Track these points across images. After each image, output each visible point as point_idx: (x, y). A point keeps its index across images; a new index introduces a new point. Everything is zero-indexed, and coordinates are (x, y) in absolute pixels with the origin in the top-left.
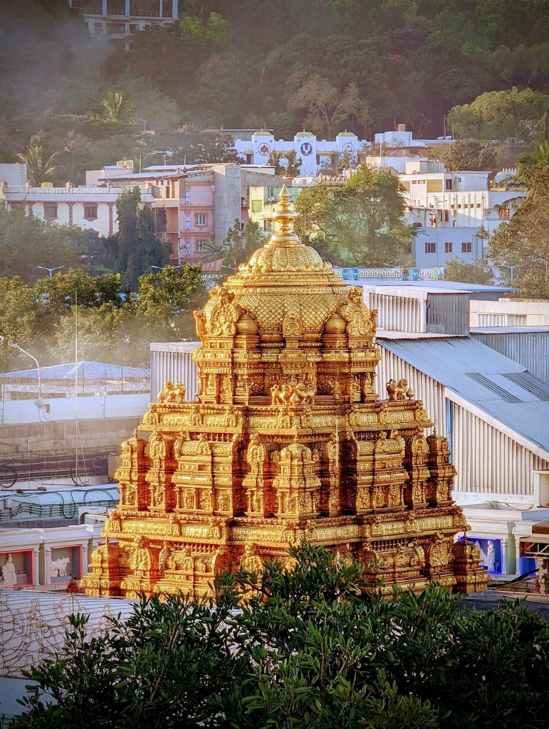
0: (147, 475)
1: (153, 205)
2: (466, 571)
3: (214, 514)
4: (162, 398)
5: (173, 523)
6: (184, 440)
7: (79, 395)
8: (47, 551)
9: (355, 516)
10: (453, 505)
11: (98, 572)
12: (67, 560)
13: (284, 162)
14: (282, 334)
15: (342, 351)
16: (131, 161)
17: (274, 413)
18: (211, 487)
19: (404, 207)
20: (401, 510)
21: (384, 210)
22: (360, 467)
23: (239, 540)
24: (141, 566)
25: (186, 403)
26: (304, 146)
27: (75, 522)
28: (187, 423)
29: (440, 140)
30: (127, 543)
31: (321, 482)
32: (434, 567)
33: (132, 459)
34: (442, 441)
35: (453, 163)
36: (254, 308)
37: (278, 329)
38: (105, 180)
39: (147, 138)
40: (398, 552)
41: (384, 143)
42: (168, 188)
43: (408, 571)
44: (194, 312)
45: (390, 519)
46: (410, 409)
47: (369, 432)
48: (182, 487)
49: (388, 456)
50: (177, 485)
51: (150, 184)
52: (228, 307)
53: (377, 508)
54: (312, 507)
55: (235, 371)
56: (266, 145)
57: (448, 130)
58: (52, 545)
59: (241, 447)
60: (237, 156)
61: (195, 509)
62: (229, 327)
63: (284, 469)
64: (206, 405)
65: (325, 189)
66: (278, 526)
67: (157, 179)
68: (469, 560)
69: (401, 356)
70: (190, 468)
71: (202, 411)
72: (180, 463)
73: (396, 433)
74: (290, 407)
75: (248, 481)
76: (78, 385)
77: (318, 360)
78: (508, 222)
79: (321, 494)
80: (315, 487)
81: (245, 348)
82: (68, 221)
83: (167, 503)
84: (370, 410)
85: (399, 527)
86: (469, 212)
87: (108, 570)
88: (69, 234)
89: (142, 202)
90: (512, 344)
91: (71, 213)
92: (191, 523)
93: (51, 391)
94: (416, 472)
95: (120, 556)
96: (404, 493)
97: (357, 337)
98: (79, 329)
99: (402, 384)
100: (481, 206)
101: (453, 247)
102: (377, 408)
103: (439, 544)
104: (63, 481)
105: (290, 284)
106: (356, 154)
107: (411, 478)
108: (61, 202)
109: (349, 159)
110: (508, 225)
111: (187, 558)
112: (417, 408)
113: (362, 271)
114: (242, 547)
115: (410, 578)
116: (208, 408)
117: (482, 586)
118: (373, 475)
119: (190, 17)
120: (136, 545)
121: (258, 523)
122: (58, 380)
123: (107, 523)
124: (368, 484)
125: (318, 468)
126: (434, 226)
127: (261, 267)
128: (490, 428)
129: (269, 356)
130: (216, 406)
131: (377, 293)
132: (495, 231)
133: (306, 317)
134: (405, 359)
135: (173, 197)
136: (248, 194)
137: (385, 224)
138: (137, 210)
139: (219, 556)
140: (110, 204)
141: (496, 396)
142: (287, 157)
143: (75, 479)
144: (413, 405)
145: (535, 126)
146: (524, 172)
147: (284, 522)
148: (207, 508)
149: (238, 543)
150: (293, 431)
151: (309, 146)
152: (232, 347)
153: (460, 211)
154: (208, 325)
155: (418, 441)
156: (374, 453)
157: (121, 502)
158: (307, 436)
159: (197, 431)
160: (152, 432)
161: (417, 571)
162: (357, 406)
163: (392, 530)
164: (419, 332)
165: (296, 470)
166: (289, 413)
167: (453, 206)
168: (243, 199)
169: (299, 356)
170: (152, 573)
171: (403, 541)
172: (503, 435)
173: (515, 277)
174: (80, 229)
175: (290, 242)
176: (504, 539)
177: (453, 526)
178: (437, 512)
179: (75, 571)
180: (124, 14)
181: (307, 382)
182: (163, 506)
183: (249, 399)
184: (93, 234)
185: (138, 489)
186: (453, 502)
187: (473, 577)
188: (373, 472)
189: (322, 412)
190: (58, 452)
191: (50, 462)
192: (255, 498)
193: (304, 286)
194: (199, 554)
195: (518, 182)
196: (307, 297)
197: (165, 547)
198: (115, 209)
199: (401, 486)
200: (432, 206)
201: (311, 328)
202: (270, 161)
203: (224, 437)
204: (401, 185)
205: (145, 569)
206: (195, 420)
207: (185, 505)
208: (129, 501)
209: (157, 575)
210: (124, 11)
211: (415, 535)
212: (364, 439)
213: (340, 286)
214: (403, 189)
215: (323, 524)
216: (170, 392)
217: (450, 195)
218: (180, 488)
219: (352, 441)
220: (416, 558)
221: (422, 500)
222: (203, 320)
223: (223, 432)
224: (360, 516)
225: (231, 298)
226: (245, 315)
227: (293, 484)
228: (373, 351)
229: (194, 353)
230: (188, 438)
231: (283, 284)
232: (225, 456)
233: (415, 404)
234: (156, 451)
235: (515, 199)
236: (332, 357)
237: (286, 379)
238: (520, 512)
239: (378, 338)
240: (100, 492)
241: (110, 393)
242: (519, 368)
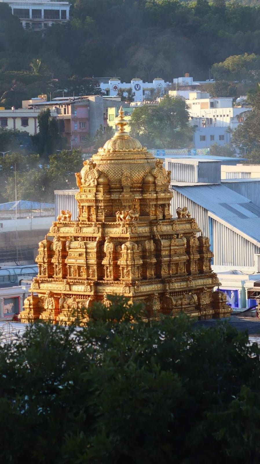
0: (52, 259)
1: (58, 118)
2: (219, 306)
3: (87, 279)
4: (60, 219)
5: (66, 284)
6: (71, 241)
7: (18, 218)
8: (2, 300)
9: (161, 279)
10: (212, 272)
11: (28, 310)
12: (12, 304)
13: (126, 94)
14: (121, 185)
15: (153, 193)
16: (46, 95)
17: (117, 226)
18: (85, 265)
19: (189, 117)
20: (185, 276)
21: (178, 119)
22: (164, 253)
23: (100, 292)
24: (50, 307)
25: (72, 221)
26: (136, 86)
27: (16, 285)
28: (73, 232)
29: (207, 81)
30: (42, 295)
31: (143, 261)
32: (203, 305)
33: (44, 251)
34: (206, 239)
35: (214, 93)
36: (106, 171)
37: (119, 182)
38: (32, 105)
39: (54, 83)
40: (183, 297)
41: (178, 83)
42: (65, 109)
43: (189, 307)
44: (76, 174)
45: (179, 280)
46: (188, 223)
47: (168, 235)
48: (70, 265)
49: (177, 247)
50: (68, 264)
51: (56, 107)
52: (93, 171)
53: (172, 274)
54: (138, 275)
55: (97, 204)
56: (116, 86)
57: (211, 76)
58: (4, 297)
59: (101, 244)
60: (101, 91)
61: (77, 277)
62: (94, 181)
63: (123, 255)
64: (82, 222)
65: (147, 108)
66: (121, 285)
67: (59, 104)
68: (221, 301)
69: (185, 195)
70: (74, 255)
71: (80, 226)
72: (69, 253)
73: (182, 235)
74: (126, 223)
75: (105, 262)
76: (17, 213)
77: (140, 198)
78: (242, 124)
79: (143, 268)
80: (140, 264)
81: (102, 192)
82: (13, 127)
83: (63, 274)
84: (168, 223)
85: (184, 284)
86: (223, 119)
87: (32, 310)
88: (14, 134)
89: (51, 117)
90: (243, 188)
91: (14, 123)
92: (76, 284)
93: (3, 216)
94: (193, 256)
95: (39, 302)
96: (186, 267)
97: (160, 185)
98: (18, 184)
99: (184, 210)
100: (229, 116)
101: (215, 137)
102: (171, 222)
103: (205, 293)
104: (10, 263)
105: (125, 158)
106: (163, 89)
107: (190, 258)
108: (9, 117)
109: (160, 92)
110: (242, 126)
111: (74, 302)
112: (193, 222)
113: (167, 151)
114: (103, 296)
115: (190, 311)
116: (83, 224)
117: (228, 314)
118: (170, 257)
119: (75, 19)
120: (47, 296)
121: (110, 283)
122: (7, 211)
123: (32, 285)
124: (167, 262)
125: (141, 254)
126: (204, 127)
127: (110, 150)
128: (232, 232)
129: (115, 196)
130: (88, 223)
131: (172, 162)
132: (235, 129)
133: (133, 175)
134: (187, 196)
135: (68, 113)
136: (107, 111)
137: (179, 126)
138: (49, 121)
139: (90, 301)
140: (35, 118)
141: (234, 215)
142: (127, 91)
143: (16, 262)
144: (190, 220)
145: (257, 73)
146: (250, 98)
147: (124, 283)
148: (84, 276)
149: (100, 294)
150: (128, 235)
151: (139, 86)
152: (95, 192)
153: (218, 119)
154: (83, 181)
155: (193, 239)
156: (170, 246)
157: (39, 274)
158: (135, 237)
159: (78, 236)
160: (54, 237)
161: (194, 307)
162: (161, 222)
163: (180, 286)
164: (195, 182)
165: (130, 256)
166: (126, 226)
167: (214, 116)
168: (104, 114)
169: (131, 196)
170: (56, 310)
171: (186, 292)
172: (238, 235)
173: (246, 153)
174: (19, 131)
175: (125, 136)
176: (240, 289)
177: (212, 283)
178: (204, 276)
179: (16, 310)
180: (41, 18)
181: (134, 209)
182: (61, 275)
183: (105, 219)
184: (26, 134)
185: (48, 267)
186: (212, 271)
187: (223, 310)
188: (170, 256)
189: (143, 225)
190: (8, 248)
191: (3, 254)
192: (108, 270)
193: (132, 159)
194: (80, 300)
195: (247, 103)
196: (134, 165)
197: (62, 297)
198: (37, 121)
199: (185, 263)
200: (203, 116)
201: (136, 181)
202: (118, 94)
203: (93, 239)
204: (187, 105)
205: (52, 308)
206: (77, 230)
207: (72, 275)
208: (43, 273)
209: (58, 311)
210: (41, 16)
211: (192, 288)
212: (165, 239)
213: (151, 159)
214: (188, 108)
215: (144, 284)
216: (64, 216)
217: (213, 110)
218: (69, 266)
219: (158, 239)
220: (193, 300)
221: (196, 270)
222: (80, 178)
223: (91, 236)
224: (163, 279)
225: (94, 166)
226: (102, 175)
227: (128, 263)
228: (169, 193)
229: (75, 195)
230: (73, 240)
231: (121, 158)
232: (92, 249)
233: (191, 220)
234: (57, 246)
235: (246, 112)
236: (147, 196)
237: (124, 208)
238: (248, 276)
239: (173, 186)
240: (29, 269)
241: (34, 217)
242: (246, 200)
